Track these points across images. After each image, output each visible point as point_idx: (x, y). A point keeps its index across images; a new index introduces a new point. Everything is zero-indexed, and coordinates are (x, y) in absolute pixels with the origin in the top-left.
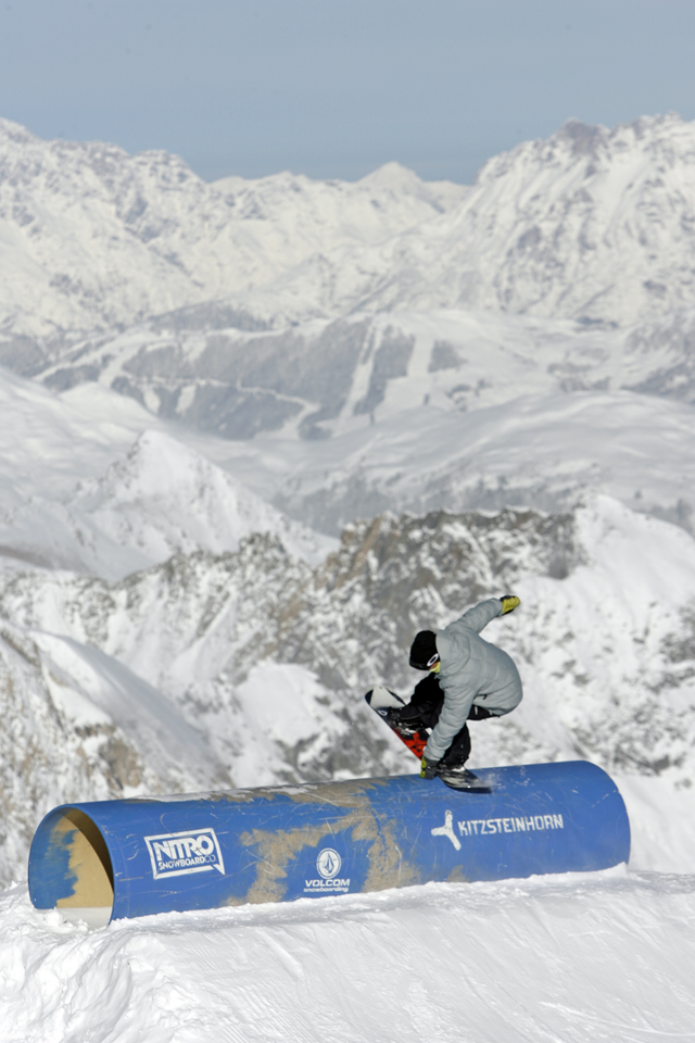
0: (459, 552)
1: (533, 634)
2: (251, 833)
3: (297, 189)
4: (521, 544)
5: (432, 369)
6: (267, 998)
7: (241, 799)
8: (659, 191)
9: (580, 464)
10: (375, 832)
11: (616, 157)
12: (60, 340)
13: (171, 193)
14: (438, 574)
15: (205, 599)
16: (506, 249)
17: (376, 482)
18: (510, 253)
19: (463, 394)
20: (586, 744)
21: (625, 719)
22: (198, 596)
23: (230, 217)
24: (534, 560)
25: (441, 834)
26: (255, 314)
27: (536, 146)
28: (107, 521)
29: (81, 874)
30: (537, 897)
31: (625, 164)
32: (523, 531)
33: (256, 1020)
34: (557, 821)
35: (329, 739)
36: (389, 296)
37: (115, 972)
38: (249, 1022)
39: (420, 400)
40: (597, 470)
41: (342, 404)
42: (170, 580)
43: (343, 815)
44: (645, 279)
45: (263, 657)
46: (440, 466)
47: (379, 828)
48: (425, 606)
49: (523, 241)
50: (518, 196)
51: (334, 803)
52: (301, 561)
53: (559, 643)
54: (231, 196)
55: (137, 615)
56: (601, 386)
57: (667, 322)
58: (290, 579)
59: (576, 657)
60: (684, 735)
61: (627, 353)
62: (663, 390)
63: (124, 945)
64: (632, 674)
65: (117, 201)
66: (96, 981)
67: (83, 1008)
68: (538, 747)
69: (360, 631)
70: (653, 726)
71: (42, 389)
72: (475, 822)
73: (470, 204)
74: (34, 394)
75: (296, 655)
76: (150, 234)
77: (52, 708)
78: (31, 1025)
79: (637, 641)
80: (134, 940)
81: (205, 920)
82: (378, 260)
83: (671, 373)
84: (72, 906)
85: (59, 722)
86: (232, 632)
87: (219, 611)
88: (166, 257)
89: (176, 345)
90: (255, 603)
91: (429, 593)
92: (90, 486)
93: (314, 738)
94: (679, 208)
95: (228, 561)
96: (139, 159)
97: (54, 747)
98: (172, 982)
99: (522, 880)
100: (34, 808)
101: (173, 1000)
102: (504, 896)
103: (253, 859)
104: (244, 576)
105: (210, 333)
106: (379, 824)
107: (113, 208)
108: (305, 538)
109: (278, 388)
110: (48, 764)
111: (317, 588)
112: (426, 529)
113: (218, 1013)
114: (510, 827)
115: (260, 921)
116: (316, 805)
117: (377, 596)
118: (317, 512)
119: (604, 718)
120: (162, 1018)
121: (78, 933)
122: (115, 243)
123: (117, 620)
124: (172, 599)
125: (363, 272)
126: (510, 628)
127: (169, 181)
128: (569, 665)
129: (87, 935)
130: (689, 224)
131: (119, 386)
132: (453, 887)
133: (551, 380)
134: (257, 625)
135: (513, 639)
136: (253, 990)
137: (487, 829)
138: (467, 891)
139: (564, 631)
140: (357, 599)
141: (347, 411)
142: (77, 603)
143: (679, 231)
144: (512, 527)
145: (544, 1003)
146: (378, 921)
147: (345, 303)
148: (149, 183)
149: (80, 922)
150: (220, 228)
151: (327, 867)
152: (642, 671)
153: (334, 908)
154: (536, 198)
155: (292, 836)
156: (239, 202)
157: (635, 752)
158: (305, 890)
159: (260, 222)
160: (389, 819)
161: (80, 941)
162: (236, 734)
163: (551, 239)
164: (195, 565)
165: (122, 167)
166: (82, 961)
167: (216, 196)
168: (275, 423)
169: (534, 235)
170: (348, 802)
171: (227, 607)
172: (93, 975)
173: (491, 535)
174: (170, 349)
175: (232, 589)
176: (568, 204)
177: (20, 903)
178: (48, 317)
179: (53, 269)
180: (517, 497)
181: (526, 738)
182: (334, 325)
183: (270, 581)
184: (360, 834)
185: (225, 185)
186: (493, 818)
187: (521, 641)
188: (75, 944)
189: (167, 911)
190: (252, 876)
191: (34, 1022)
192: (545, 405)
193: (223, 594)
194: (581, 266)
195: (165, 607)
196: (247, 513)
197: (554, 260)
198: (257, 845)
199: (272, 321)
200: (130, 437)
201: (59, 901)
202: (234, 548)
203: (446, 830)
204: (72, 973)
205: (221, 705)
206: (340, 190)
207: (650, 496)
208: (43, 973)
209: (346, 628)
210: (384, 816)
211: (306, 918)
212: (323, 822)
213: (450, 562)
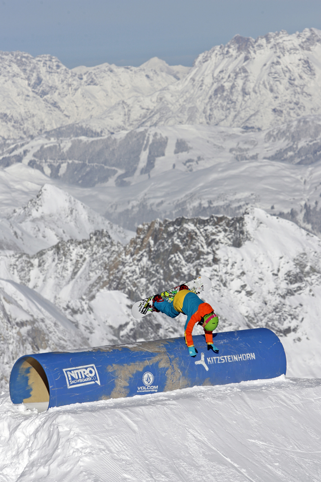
0: (191, 236)
1: (226, 273)
2: (112, 366)
3: (111, 71)
4: (220, 232)
5: (176, 152)
6: (122, 442)
7: (107, 350)
8: (278, 67)
9: (246, 194)
10: (169, 364)
11: (258, 52)
12: (4, 144)
13: (53, 74)
14: (182, 247)
15: (74, 261)
16: (209, 96)
17: (152, 205)
18: (210, 97)
19: (190, 163)
20: (252, 323)
21: (270, 311)
22: (71, 260)
23: (81, 84)
24: (226, 239)
25: (200, 363)
26: (94, 129)
27: (220, 48)
28: (27, 226)
29: (34, 387)
30: (244, 391)
31: (262, 55)
32: (220, 226)
33: (117, 452)
34: (253, 356)
35: (134, 324)
36: (155, 119)
37: (51, 432)
38: (114, 453)
39: (171, 166)
40: (254, 197)
41: (135, 169)
42: (58, 253)
43: (154, 356)
44: (273, 108)
45: (102, 287)
46: (181, 197)
47: (171, 362)
48: (176, 262)
49: (216, 91)
50: (213, 71)
51: (149, 351)
52: (118, 243)
53: (238, 277)
54: (81, 75)
55: (43, 270)
56: (255, 158)
57: (284, 127)
58: (114, 251)
59: (246, 283)
60: (297, 317)
61: (266, 142)
62: (283, 159)
63: (55, 419)
64: (272, 290)
65: (28, 79)
66: (43, 436)
67: (37, 449)
68: (230, 325)
69: (147, 274)
70: (282, 314)
72: (215, 358)
73: (192, 75)
75: (117, 286)
76: (44, 93)
77: (5, 314)
78: (13, 457)
79: (274, 274)
80: (60, 416)
81: (92, 407)
82: (150, 103)
83: (286, 151)
84: (30, 402)
85: (9, 320)
86: (88, 276)
87: (81, 266)
88: (52, 104)
89: (58, 145)
90: (98, 263)
91: (178, 255)
92: (20, 211)
93: (127, 324)
94: (288, 75)
95: (84, 243)
96: (38, 59)
97: (7, 332)
98: (78, 435)
99: (237, 383)
101: (79, 444)
102: (230, 391)
103: (113, 378)
104: (92, 251)
105: (73, 139)
106: (171, 360)
107: (26, 82)
108: (120, 232)
109: (105, 163)
110: (4, 339)
111: (126, 255)
112: (175, 226)
113: (100, 449)
114: (231, 360)
115: (118, 406)
116: (141, 352)
117: (154, 258)
118: (125, 220)
119: (260, 310)
120: (74, 452)
121: (33, 414)
122: (28, 98)
123: (34, 273)
124: (59, 262)
125: (143, 109)
126: (216, 271)
127: (52, 69)
128: (243, 287)
129: (38, 415)
130: (292, 82)
131: (32, 164)
132: (206, 388)
133: (231, 155)
134: (99, 273)
135: (217, 276)
136: (115, 438)
137: (220, 361)
138: (212, 390)
139: (241, 271)
140: (145, 259)
141: (138, 173)
142: (15, 265)
143: (288, 85)
144: (215, 224)
145: (249, 440)
146: (172, 405)
147: (135, 123)
148: (43, 70)
149: (34, 409)
150: (76, 90)
151: (147, 380)
152: (277, 289)
153: (151, 399)
154: (222, 71)
155: (131, 367)
156: (85, 78)
157: (275, 326)
159: (95, 86)
160: (175, 357)
161: (35, 418)
162: (91, 323)
163: (229, 90)
164: (70, 246)
165: (30, 62)
166: (36, 427)
167: (74, 75)
168: (105, 179)
169: (221, 89)
170: (156, 350)
171: (85, 265)
172: (41, 434)
173: (206, 228)
174: (55, 146)
175: (87, 256)
176: (237, 74)
177: (6, 401)
180: (217, 210)
181: (224, 321)
182: (130, 133)
183: (105, 252)
184: (162, 365)
185: (77, 70)
186: (223, 356)
187: (221, 276)
188: (32, 420)
189: (75, 403)
190: (113, 385)
191: (15, 456)
192: (229, 167)
193: (83, 259)
194: (243, 103)
195: (56, 266)
196: (93, 221)
197: (231, 100)
198: (115, 371)
199: (101, 132)
200: (37, 187)
201: (24, 400)
202: (87, 238)
203: (201, 362)
204: (31, 433)
205: (83, 310)
206: (131, 70)
207: (278, 208)
208: (18, 433)
209: (140, 273)
210: (173, 356)
211: (139, 404)
212: (145, 360)
213: (187, 241)
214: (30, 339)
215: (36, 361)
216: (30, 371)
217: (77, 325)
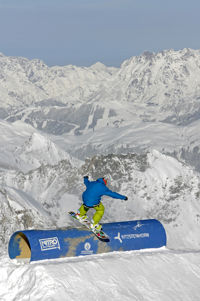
0: (116, 165)
1: (136, 186)
2: (67, 238)
3: (73, 69)
4: (133, 162)
5: (109, 116)
7: (64, 229)
8: (169, 69)
9: (148, 141)
11: (157, 61)
12: (11, 109)
13: (40, 70)
14: (111, 171)
15: (50, 177)
16: (129, 85)
17: (94, 146)
18: (130, 86)
19: (117, 123)
20: (150, 215)
21: (160, 208)
22: (48, 177)
23: (56, 76)
24: (136, 167)
26: (63, 102)
27: (136, 58)
28: (23, 157)
29: (22, 249)
30: (142, 255)
31: (160, 62)
32: (133, 159)
34: (147, 235)
36: (98, 97)
37: (31, 275)
38: (67, 288)
39: (106, 124)
40: (153, 143)
41: (86, 125)
42: (40, 172)
43: (91, 233)
44: (165, 93)
45: (65, 192)
46: (111, 142)
48: (108, 179)
49: (133, 82)
50: (132, 71)
52: (75, 167)
53: (143, 189)
54: (56, 71)
55: (32, 182)
56: (154, 121)
57: (171, 104)
58: (72, 172)
59: (147, 192)
60: (176, 213)
61: (160, 112)
62: (170, 122)
63: (34, 268)
64: (162, 196)
65: (26, 72)
66: (27, 278)
67: (23, 284)
68: (137, 216)
70: (167, 210)
71: (6, 122)
72: (126, 235)
73: (119, 73)
74: (4, 123)
75: (74, 192)
76: (35, 81)
77: (9, 206)
78: (10, 289)
79: (163, 188)
80: (36, 267)
81: (55, 261)
82: (95, 88)
83: (172, 117)
84: (20, 258)
85: (11, 210)
86: (57, 186)
87: (53, 180)
88: (39, 87)
89: (42, 110)
90: (63, 178)
91: (109, 175)
92: (19, 148)
94: (174, 74)
95: (55, 167)
96: (32, 61)
97: (10, 217)
98: (47, 278)
99: (138, 250)
100: (4, 233)
101: (46, 282)
102: (134, 255)
103: (67, 245)
104: (60, 171)
105: (51, 107)
107: (25, 74)
108: (76, 161)
109: (69, 121)
110: (8, 221)
111: (79, 174)
112: (108, 159)
113: (59, 286)
114: (135, 237)
115: (69, 261)
116: (84, 231)
117: (95, 176)
118: (79, 154)
119: (155, 208)
120: (44, 287)
121: (22, 265)
122: (26, 83)
123: (26, 183)
124: (41, 177)
125: (91, 91)
126: (130, 185)
127: (40, 67)
128: (146, 194)
129: (24, 265)
130: (176, 78)
131: (27, 121)
132: (120, 252)
133: (140, 119)
134: (63, 184)
135: (131, 188)
137: (129, 237)
138: (124, 254)
139: (144, 185)
140: (90, 177)
141: (87, 127)
142: (16, 178)
143: (174, 80)
144: (130, 158)
146: (100, 261)
147: (86, 99)
148: (35, 68)
149: (22, 262)
150: (53, 79)
151: (87, 247)
152: (165, 196)
153: (89, 258)
154: (136, 71)
155: (78, 239)
156: (58, 73)
157: (163, 217)
158: (81, 253)
159: (63, 78)
162: (58, 213)
163: (140, 82)
164: (47, 168)
165: (27, 63)
166: (23, 273)
167: (52, 71)
168: (68, 131)
169: (136, 81)
171: (55, 179)
172: (26, 276)
173: (125, 160)
174: (40, 111)
175: (57, 175)
176: (145, 73)
177: (6, 257)
178: (8, 103)
179: (9, 90)
180: (132, 150)
181: (134, 214)
182: (83, 105)
183: (67, 173)
184: (96, 239)
185: (54, 68)
186: (131, 234)
187: (133, 188)
188: (21, 268)
189: (45, 259)
190: (67, 250)
191: (10, 288)
192: (139, 126)
193: (54, 176)
194: (148, 89)
195: (39, 179)
196: (61, 155)
197: (141, 87)
198: (69, 241)
199: (67, 104)
200: (29, 134)
201: (16, 257)
202: (57, 164)
203: (118, 237)
204: (20, 276)
205: (54, 205)
206: (85, 69)
207: (167, 150)
208: (12, 275)
211: (81, 260)
212: (86, 235)
213: (114, 167)
214: (23, 221)
215: (24, 234)
216: (20, 240)
217: (50, 214)
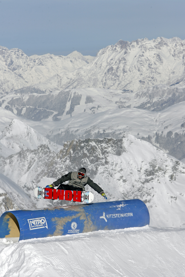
0: (93, 149)
1: (112, 169)
2: (54, 218)
3: (51, 58)
4: (109, 147)
5: (86, 103)
6: (59, 260)
7: (52, 210)
8: (143, 58)
9: (124, 127)
10: (86, 218)
11: (132, 49)
13: (19, 59)
14: (88, 155)
15: (29, 161)
16: (104, 73)
17: (72, 131)
18: (105, 73)
19: (94, 109)
20: (126, 197)
21: (136, 190)
22: (27, 161)
23: (34, 65)
24: (112, 151)
26: (41, 89)
27: (111, 46)
28: (4, 142)
29: (11, 229)
30: (126, 234)
31: (134, 51)
32: (109, 143)
33: (56, 265)
34: (131, 214)
36: (75, 84)
37: (21, 254)
38: (55, 266)
39: (83, 111)
40: (128, 128)
41: (64, 112)
42: (20, 157)
43: (77, 213)
44: (140, 80)
45: (44, 176)
46: (88, 127)
48: (85, 163)
49: (109, 70)
50: (107, 59)
51: (75, 210)
52: (53, 152)
53: (119, 172)
54: (35, 60)
55: (12, 166)
56: (129, 107)
57: (145, 90)
58: (51, 156)
59: (123, 175)
60: (150, 195)
61: (135, 99)
62: (144, 108)
63: (23, 247)
64: (137, 179)
65: (6, 61)
66: (16, 256)
67: (12, 263)
68: (114, 198)
69: (68, 169)
70: (142, 192)
72: (111, 215)
73: (95, 61)
75: (52, 175)
76: (14, 69)
79: (138, 171)
80: (25, 245)
81: (43, 240)
82: (72, 75)
83: (146, 103)
84: (9, 237)
86: (36, 170)
87: (33, 164)
88: (18, 75)
90: (42, 162)
91: (86, 159)
94: (148, 62)
95: (35, 152)
96: (11, 50)
98: (35, 256)
99: (122, 229)
101: (36, 260)
102: (118, 233)
103: (55, 225)
104: (39, 156)
105: (30, 94)
106: (87, 216)
107: (5, 63)
108: (54, 146)
109: (47, 108)
111: (57, 158)
112: (85, 143)
113: (47, 264)
114: (120, 216)
115: (57, 240)
116: (71, 211)
117: (73, 160)
118: (57, 139)
119: (130, 190)
120: (33, 265)
121: (11, 244)
122: (5, 72)
123: (7, 167)
124: (21, 162)
125: (68, 79)
126: (106, 168)
127: (19, 56)
128: (122, 177)
129: (13, 244)
130: (150, 66)
131: (7, 108)
132: (105, 231)
133: (116, 105)
134: (42, 168)
135: (107, 171)
136: (56, 258)
137: (114, 216)
138: (109, 232)
139: (120, 168)
140: (68, 161)
141: (65, 114)
143: (148, 68)
144: (107, 142)
146: (87, 240)
147: (64, 86)
148: (14, 57)
149: (11, 241)
150: (32, 68)
151: (74, 226)
152: (140, 179)
153: (75, 237)
154: (112, 59)
155: (65, 219)
156: (37, 61)
158: (68, 232)
159: (42, 66)
160: (89, 214)
161: (12, 246)
163: (116, 70)
164: (27, 153)
165: (7, 52)
166: (12, 251)
167: (31, 60)
168: (47, 117)
169: (111, 69)
170: (79, 210)
171: (35, 163)
172: (15, 255)
173: (101, 145)
174: (20, 98)
175: (36, 159)
176: (120, 61)
180: (108, 135)
181: (111, 196)
182: (61, 92)
183: (46, 157)
184: (82, 218)
185: (33, 57)
187: (109, 171)
188: (10, 247)
189: (33, 238)
190: (55, 229)
192: (115, 112)
193: (34, 160)
194: (123, 77)
195: (19, 163)
196: (40, 140)
197: (116, 75)
198: (56, 221)
199: (45, 91)
200: (10, 121)
201: (6, 236)
202: (36, 148)
203: (103, 217)
204: (9, 254)
205: (34, 188)
206: (62, 58)
207: (141, 135)
208: (2, 254)
209: (65, 169)
210: (88, 214)
211: (68, 239)
212: (72, 215)
213: (91, 151)
214: (4, 203)
216: (9, 220)
217: (30, 196)
